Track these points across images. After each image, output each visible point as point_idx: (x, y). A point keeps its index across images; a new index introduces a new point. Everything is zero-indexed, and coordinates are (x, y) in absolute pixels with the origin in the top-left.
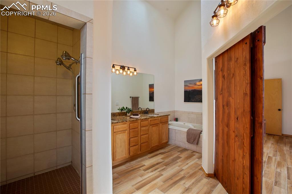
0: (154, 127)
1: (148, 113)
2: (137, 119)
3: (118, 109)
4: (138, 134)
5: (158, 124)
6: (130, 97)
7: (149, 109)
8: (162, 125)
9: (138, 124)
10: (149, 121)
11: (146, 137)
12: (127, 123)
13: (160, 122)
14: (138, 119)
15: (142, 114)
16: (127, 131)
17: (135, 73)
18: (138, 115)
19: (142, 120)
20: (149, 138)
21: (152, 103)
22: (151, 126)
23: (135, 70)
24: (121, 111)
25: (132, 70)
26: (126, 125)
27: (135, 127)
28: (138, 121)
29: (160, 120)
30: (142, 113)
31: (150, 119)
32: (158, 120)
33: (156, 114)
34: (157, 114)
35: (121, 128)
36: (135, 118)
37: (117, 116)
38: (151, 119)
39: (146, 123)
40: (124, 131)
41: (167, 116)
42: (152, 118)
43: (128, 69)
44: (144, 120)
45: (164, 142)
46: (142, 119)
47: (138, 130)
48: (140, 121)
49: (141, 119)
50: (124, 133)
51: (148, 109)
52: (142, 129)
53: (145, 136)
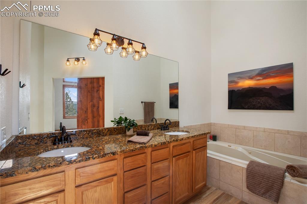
0: (180, 161)
1: (169, 129)
2: (144, 146)
3: (112, 121)
4: (146, 180)
5: (189, 152)
6: (142, 102)
7: (170, 121)
8: (196, 153)
9: (146, 156)
10: (170, 149)
11: (163, 184)
12: (116, 156)
13: (193, 148)
14: (146, 147)
15: (156, 131)
16: (115, 178)
17: (144, 53)
18: (146, 135)
19: (155, 148)
20: (170, 185)
21: (174, 110)
22: (174, 158)
23: (144, 48)
24: (117, 126)
25: (138, 47)
26: (116, 161)
27: (139, 164)
28: (146, 150)
29: (192, 143)
30: (158, 129)
31: (172, 145)
32: (189, 144)
33: (183, 131)
34: (185, 130)
35: (100, 172)
36: (140, 143)
37: (106, 135)
38: (175, 143)
39: (163, 152)
40: (107, 179)
41: (205, 136)
42: (177, 140)
43: (130, 44)
44: (158, 148)
45: (200, 185)
46: (155, 146)
47: (146, 170)
48: (150, 150)
49: (152, 145)
50: (109, 182)
51: (168, 121)
52: (156, 166)
53: (162, 181)
